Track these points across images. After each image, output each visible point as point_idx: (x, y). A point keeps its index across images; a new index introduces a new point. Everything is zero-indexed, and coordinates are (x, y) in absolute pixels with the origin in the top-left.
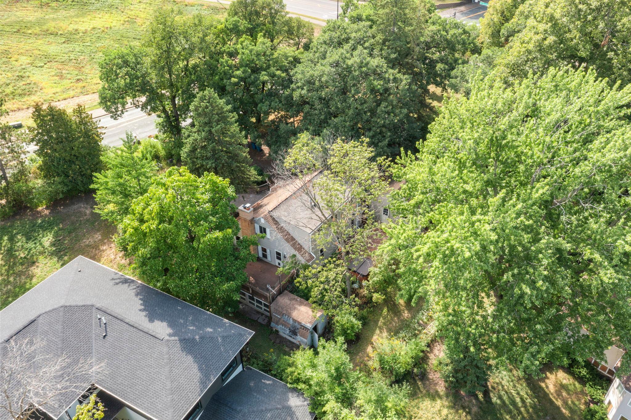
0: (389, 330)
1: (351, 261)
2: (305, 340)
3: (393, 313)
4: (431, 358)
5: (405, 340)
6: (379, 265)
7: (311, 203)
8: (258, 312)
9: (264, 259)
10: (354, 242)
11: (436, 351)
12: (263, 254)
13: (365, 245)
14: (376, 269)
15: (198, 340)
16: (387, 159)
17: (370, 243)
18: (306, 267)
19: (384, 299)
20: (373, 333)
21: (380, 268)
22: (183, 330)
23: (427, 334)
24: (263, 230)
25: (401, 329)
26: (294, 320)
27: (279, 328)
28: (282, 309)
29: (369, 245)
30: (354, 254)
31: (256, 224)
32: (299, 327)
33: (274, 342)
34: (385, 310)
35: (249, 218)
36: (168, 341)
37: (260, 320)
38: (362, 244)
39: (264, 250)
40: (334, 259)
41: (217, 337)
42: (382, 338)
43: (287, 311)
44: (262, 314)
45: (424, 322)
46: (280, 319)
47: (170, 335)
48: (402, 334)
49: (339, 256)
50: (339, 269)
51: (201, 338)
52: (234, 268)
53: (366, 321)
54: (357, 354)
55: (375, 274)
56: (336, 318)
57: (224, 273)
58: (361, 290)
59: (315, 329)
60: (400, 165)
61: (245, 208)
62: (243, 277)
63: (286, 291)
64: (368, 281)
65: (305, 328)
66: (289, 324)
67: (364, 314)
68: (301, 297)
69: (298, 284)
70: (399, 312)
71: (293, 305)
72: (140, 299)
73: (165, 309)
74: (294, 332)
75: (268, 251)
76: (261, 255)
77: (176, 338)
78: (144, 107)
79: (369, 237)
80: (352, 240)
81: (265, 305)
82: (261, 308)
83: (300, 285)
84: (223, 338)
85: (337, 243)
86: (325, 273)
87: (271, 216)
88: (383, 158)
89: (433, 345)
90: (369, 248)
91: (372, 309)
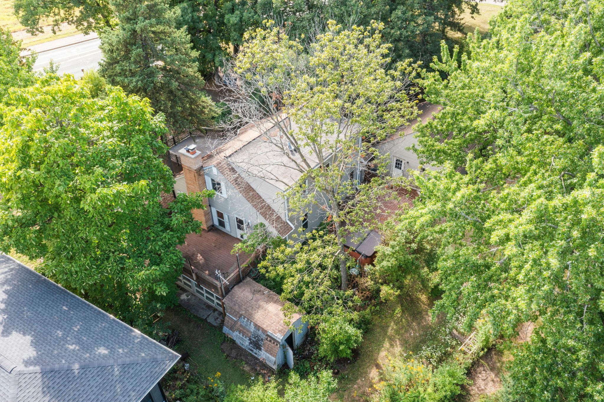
0: (405, 343)
1: (348, 235)
2: (273, 359)
3: (410, 315)
4: (472, 393)
5: (430, 363)
6: (392, 243)
7: (290, 147)
8: (209, 307)
9: (221, 228)
10: (353, 205)
11: (480, 382)
12: (219, 220)
13: (371, 212)
14: (386, 248)
15: (77, 372)
16: (415, 62)
17: (381, 208)
18: (277, 244)
19: (399, 296)
20: (380, 346)
21: (393, 247)
22: (56, 352)
23: (465, 353)
24: (216, 186)
25: (424, 342)
26: (256, 325)
27: (235, 335)
28: (240, 306)
29: (378, 211)
30: (352, 225)
31: (206, 177)
32: (264, 337)
33: (228, 356)
34: (398, 310)
35: (195, 167)
36: (20, 374)
37: (211, 320)
38: (366, 209)
39: (220, 215)
40: (321, 233)
41: (112, 366)
42: (394, 355)
43: (246, 310)
44: (215, 310)
45: (459, 333)
46: (236, 322)
47: (27, 363)
48: (426, 352)
49: (328, 228)
50: (329, 248)
51: (82, 368)
52: (160, 243)
53: (370, 326)
54: (353, 381)
55: (384, 255)
56: (322, 325)
57: (144, 252)
58: (363, 280)
59: (290, 340)
60: (437, 73)
61: (188, 151)
62: (175, 258)
63: (248, 279)
64: (374, 265)
65: (273, 340)
66: (249, 331)
67: (367, 316)
68: (270, 288)
69: (263, 271)
70: (420, 313)
71: (257, 301)
72: (6, 292)
73: (40, 310)
74: (257, 345)
75: (225, 216)
76: (216, 223)
77: (38, 368)
78: (79, 22)
79: (379, 198)
80: (350, 203)
81: (217, 298)
82: (213, 301)
83: (267, 272)
84: (124, 367)
85: (325, 207)
86: (304, 256)
87: (229, 165)
88: (407, 61)
89: (475, 370)
90: (378, 215)
91: (378, 307)
